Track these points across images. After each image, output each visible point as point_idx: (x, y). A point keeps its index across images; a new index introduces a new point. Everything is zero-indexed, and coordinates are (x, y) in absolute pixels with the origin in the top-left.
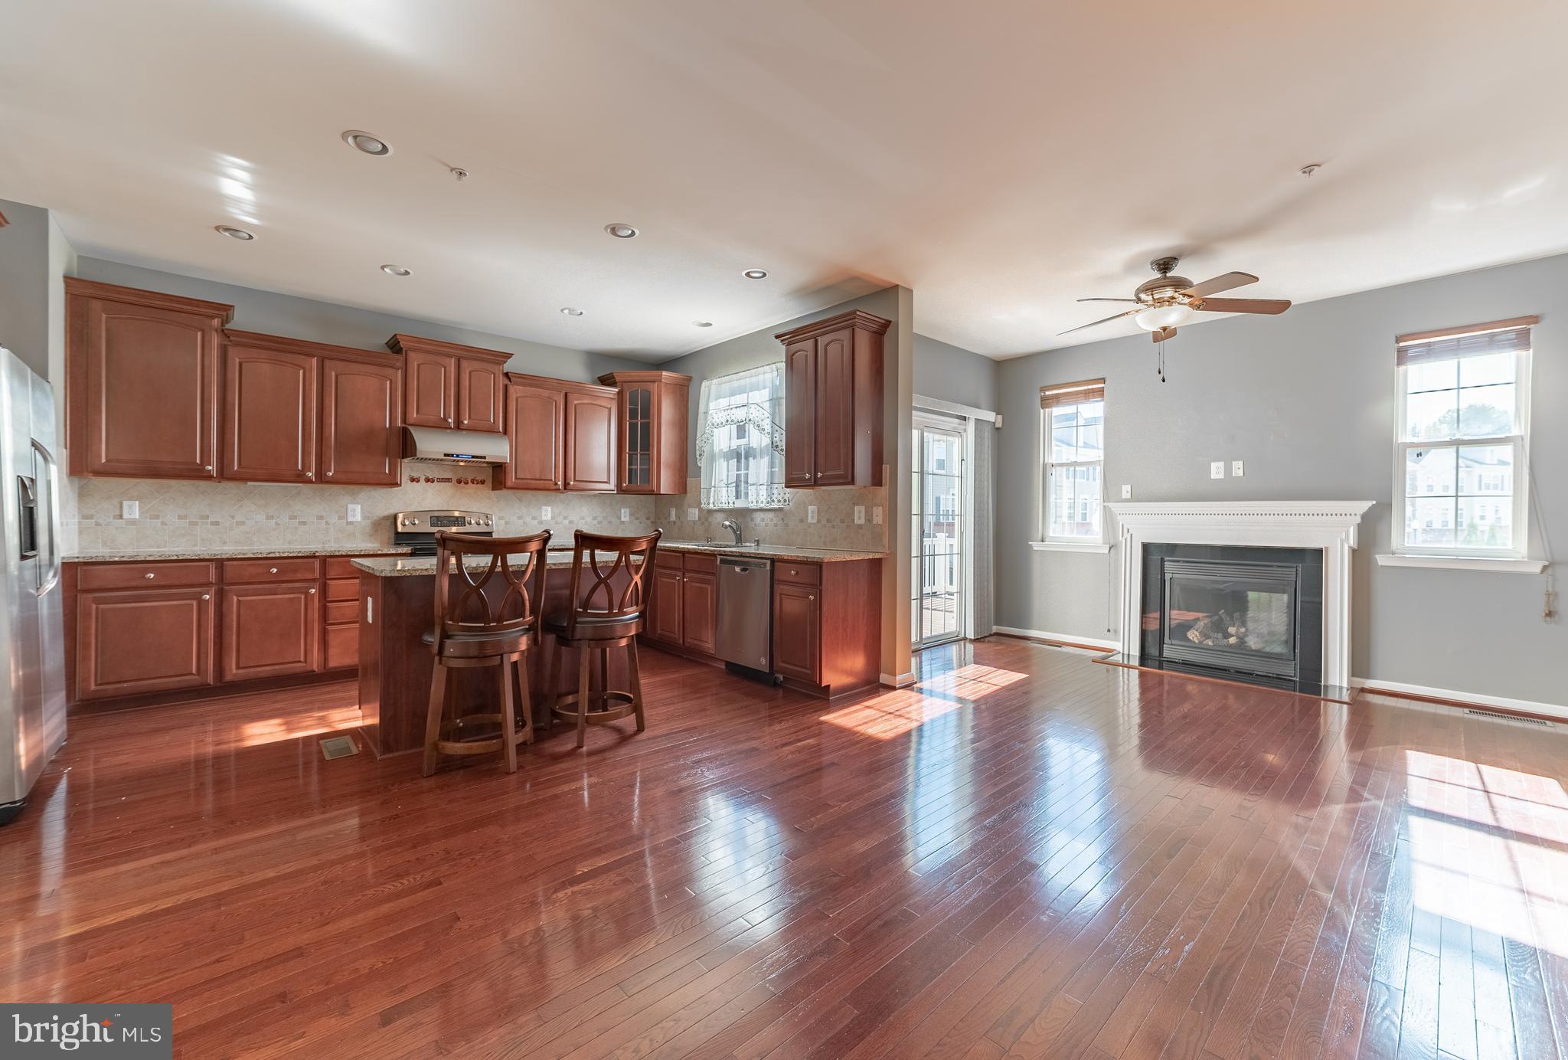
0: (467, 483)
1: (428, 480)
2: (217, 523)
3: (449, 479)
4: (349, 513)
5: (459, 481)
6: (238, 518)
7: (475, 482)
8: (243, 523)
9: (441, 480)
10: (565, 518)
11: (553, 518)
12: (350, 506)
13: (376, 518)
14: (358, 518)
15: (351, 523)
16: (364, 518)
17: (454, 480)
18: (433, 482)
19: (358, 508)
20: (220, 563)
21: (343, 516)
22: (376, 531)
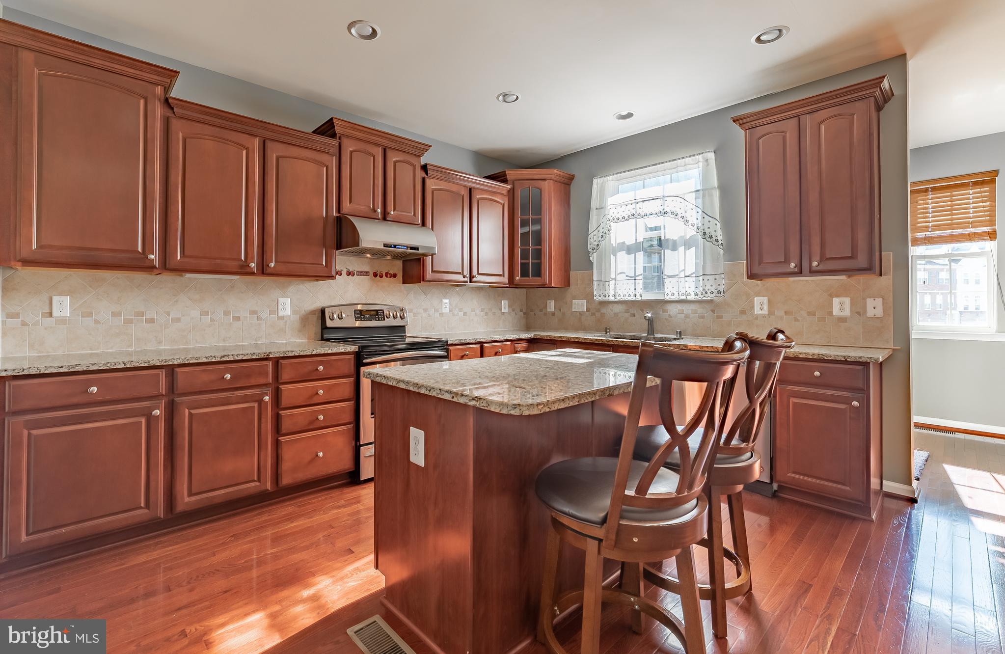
0: (381, 277)
1: (349, 273)
2: (151, 321)
3: (367, 272)
4: (280, 307)
5: (375, 275)
6: (174, 314)
7: (389, 276)
8: (178, 320)
9: (361, 273)
10: (460, 310)
11: (451, 310)
12: (281, 300)
13: (303, 312)
14: (288, 312)
15: (281, 318)
16: (294, 312)
17: (371, 274)
18: (353, 275)
19: (288, 301)
20: (171, 370)
21: (274, 311)
22: (304, 326)
